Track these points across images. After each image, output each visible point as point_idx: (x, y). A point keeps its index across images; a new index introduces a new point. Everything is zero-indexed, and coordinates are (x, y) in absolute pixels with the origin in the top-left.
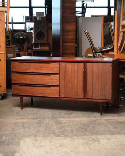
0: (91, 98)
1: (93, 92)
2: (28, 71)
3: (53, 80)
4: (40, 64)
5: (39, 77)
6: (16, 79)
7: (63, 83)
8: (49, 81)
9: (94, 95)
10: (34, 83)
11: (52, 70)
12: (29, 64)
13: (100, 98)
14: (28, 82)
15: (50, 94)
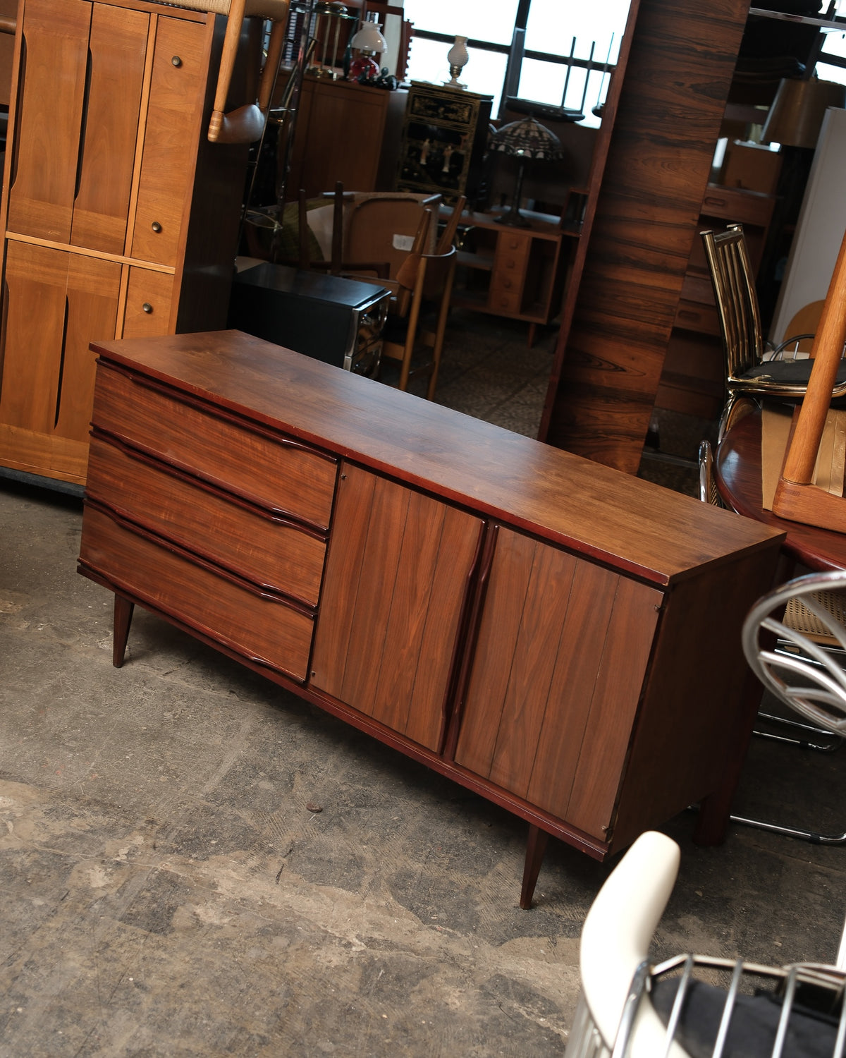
0: (482, 770)
1: (499, 741)
2: (169, 455)
3: (288, 565)
4: (236, 433)
5: (221, 515)
6: (108, 478)
7: (342, 603)
8: (270, 559)
9: (504, 760)
10: (188, 541)
11: (295, 496)
12: (180, 408)
13: (535, 797)
14: (160, 520)
15: (263, 644)
